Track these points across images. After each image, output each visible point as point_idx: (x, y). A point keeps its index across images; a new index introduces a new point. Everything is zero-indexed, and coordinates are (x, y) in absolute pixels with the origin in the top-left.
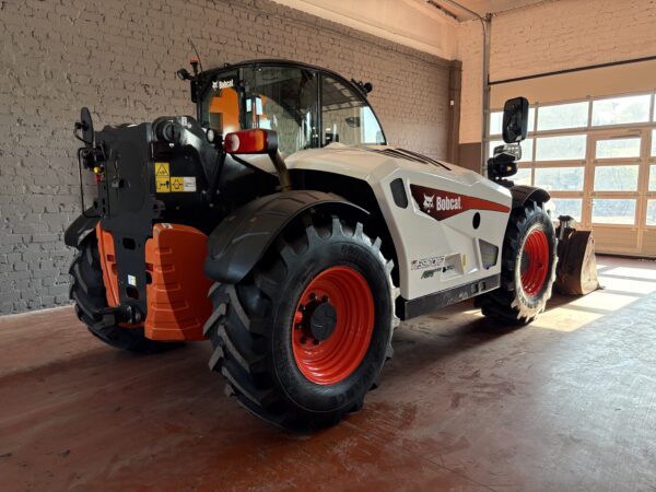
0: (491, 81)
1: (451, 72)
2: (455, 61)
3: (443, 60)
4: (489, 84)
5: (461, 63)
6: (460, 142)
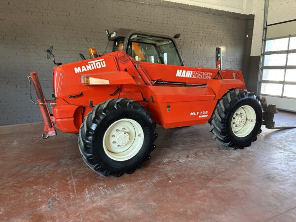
0: (268, 24)
1: (248, 20)
2: (251, 15)
3: (243, 15)
4: (267, 25)
5: (254, 15)
6: (251, 55)
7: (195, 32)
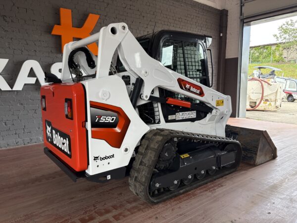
1: (221, 17)
2: (224, 10)
3: (216, 10)
5: (227, 11)
6: (226, 58)
7: (165, 24)
